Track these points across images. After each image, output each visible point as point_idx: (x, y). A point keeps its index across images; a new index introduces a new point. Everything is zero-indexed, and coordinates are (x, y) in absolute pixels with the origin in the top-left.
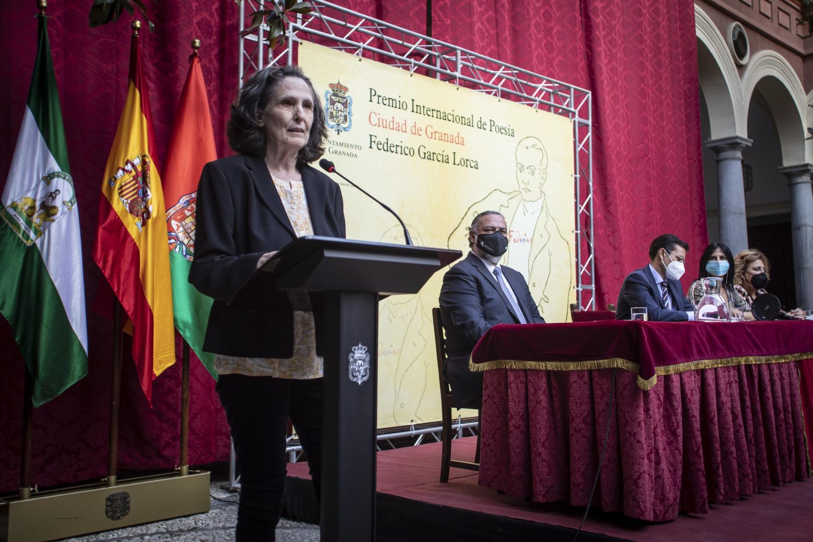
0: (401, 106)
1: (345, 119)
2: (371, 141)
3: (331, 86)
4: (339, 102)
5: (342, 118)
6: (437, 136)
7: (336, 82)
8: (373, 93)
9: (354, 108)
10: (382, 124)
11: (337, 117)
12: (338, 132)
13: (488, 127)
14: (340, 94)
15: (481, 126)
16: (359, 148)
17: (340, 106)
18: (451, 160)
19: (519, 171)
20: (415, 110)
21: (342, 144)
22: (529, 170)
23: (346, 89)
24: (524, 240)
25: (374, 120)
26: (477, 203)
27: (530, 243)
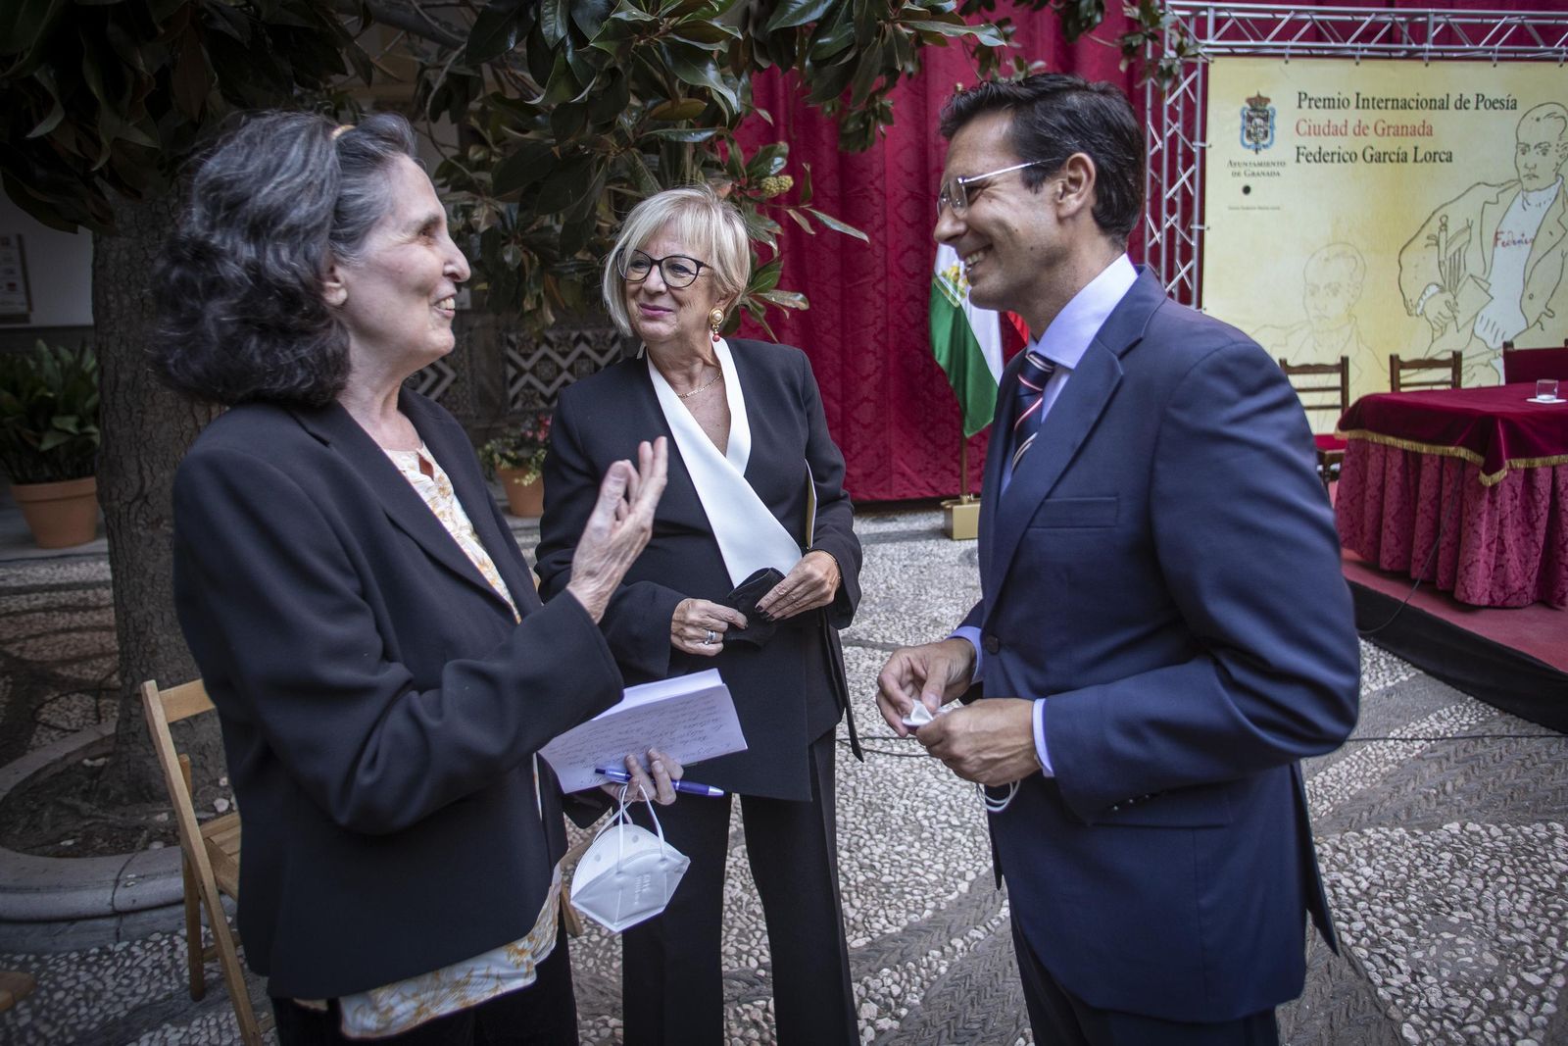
0: (1342, 104)
1: (1266, 134)
2: (1298, 154)
3: (1249, 101)
4: (1258, 117)
5: (1261, 135)
6: (1392, 130)
7: (1254, 94)
8: (1302, 97)
9: (1278, 121)
10: (1314, 130)
11: (1255, 135)
12: (1257, 151)
13: (1472, 105)
14: (1259, 107)
15: (1462, 104)
16: (1283, 164)
17: (1259, 121)
18: (1411, 157)
19: (1520, 153)
20: (1361, 105)
21: (1260, 164)
22: (1538, 150)
23: (1267, 100)
24: (1519, 242)
25: (1303, 127)
26: (1446, 204)
27: (1530, 245)
